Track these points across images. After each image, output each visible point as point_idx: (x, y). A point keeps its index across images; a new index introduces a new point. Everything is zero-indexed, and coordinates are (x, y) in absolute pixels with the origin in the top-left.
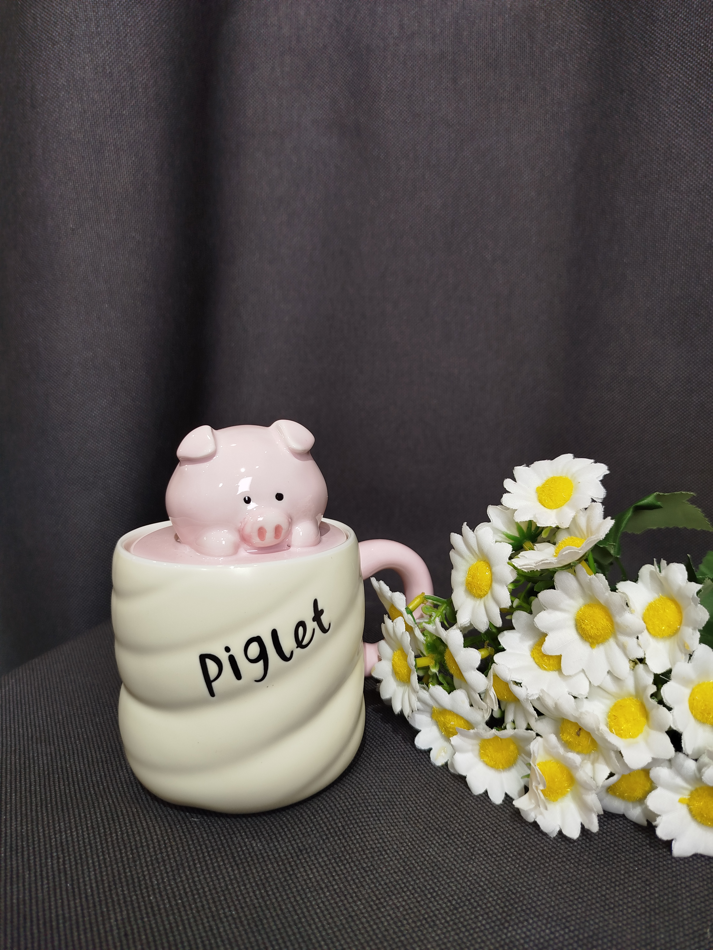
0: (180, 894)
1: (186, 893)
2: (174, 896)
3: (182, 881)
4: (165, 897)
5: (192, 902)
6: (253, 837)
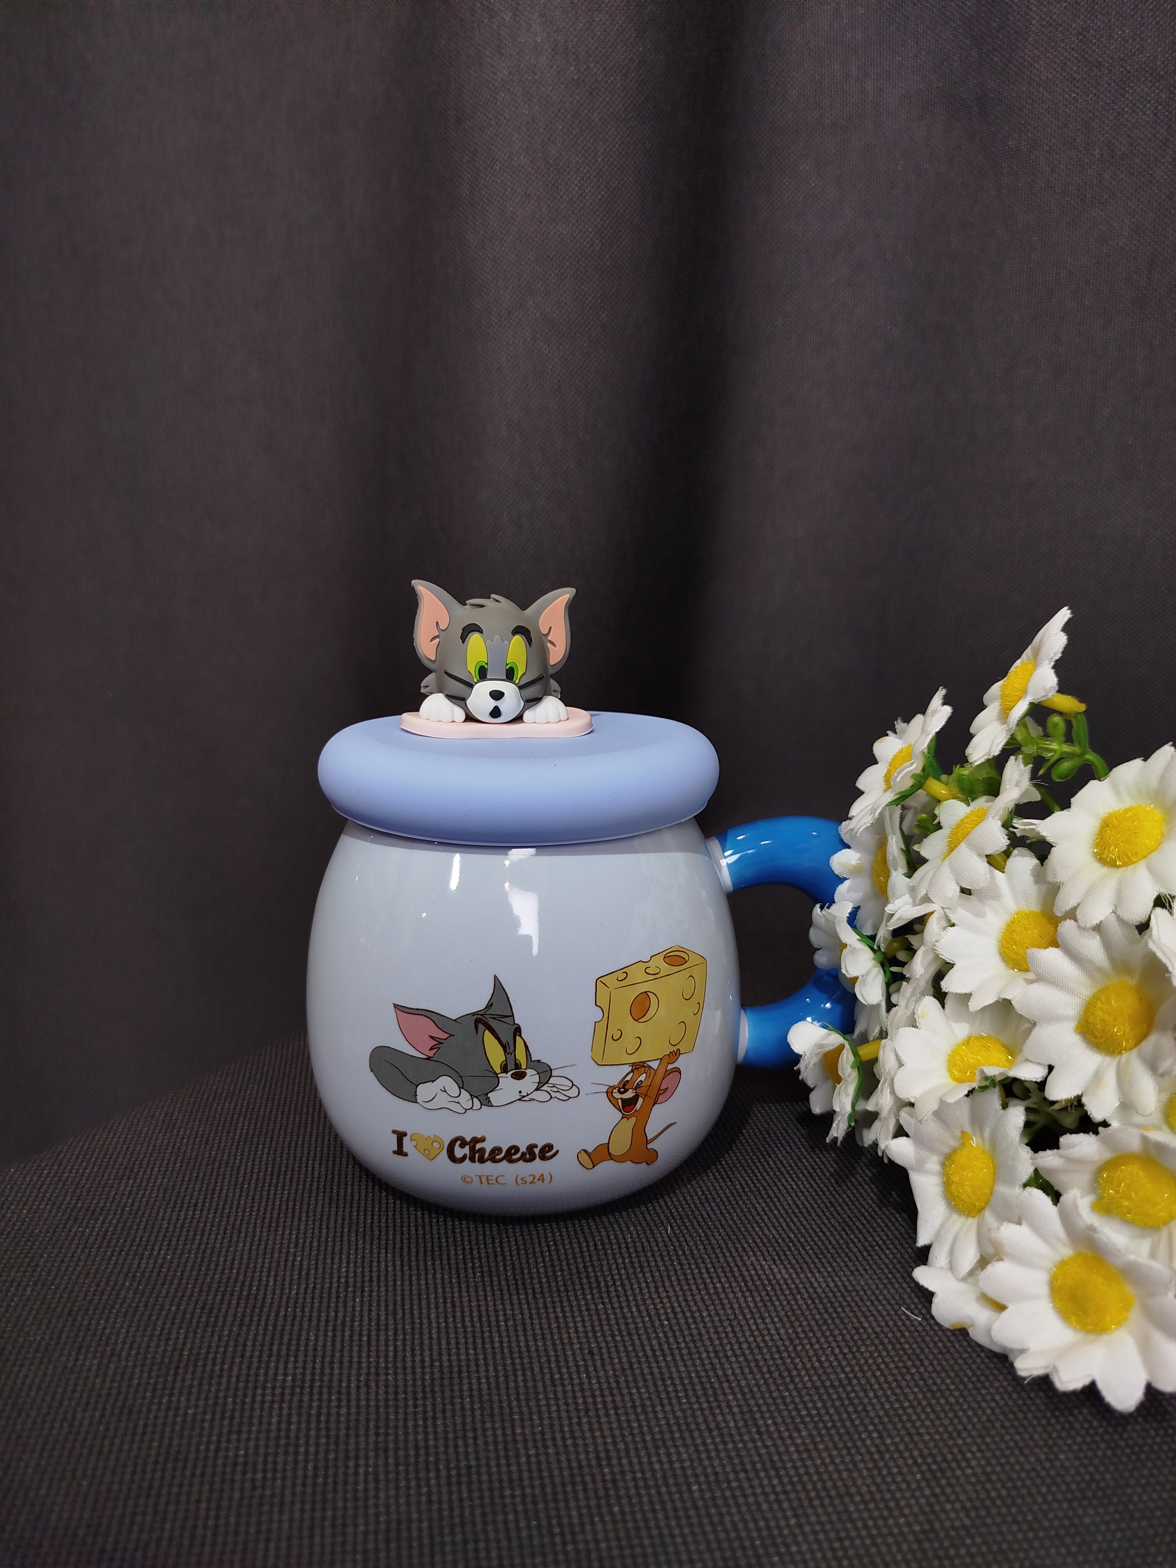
0: (666, 1313)
1: (675, 1314)
2: (659, 1315)
3: (668, 1297)
4: (645, 1314)
5: (684, 1327)
6: (774, 1261)
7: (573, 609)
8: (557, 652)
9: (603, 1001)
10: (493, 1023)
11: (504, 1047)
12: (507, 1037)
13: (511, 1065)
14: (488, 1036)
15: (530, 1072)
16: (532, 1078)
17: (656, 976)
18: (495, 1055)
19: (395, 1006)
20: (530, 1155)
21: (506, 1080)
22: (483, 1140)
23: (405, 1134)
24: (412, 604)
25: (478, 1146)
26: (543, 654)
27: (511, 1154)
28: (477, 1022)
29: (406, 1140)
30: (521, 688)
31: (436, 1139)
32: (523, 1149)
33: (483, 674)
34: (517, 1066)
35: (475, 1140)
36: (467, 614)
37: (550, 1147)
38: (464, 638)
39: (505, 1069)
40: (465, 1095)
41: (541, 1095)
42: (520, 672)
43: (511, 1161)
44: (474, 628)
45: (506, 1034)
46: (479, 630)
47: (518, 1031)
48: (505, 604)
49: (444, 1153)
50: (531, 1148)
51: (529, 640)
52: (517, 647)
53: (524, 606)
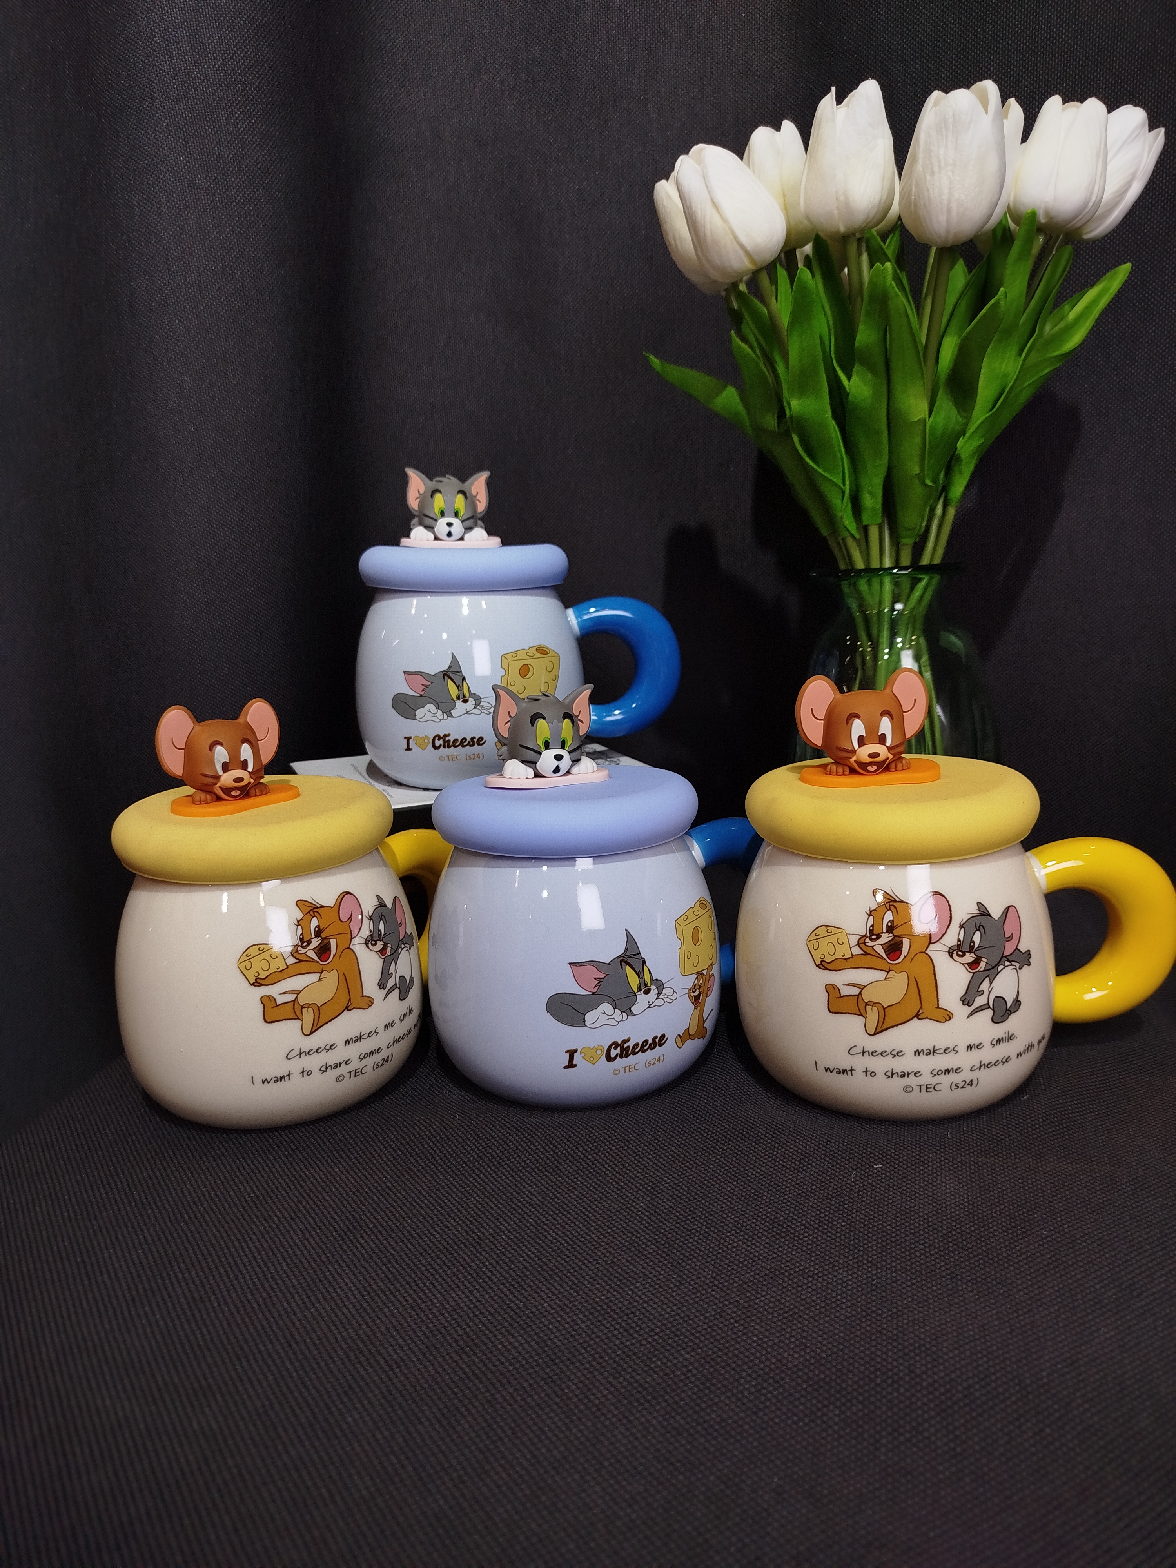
7: (489, 483)
8: (482, 505)
9: (505, 666)
10: (452, 675)
11: (458, 687)
12: (459, 682)
13: (461, 696)
14: (449, 681)
15: (470, 699)
16: (471, 702)
17: (532, 657)
18: (453, 691)
19: (404, 672)
20: (472, 743)
21: (459, 703)
22: (449, 735)
23: (410, 738)
24: (404, 481)
25: (447, 739)
26: (474, 507)
27: (463, 742)
28: (444, 675)
29: (411, 741)
30: (462, 521)
31: (427, 737)
32: (469, 740)
33: (442, 514)
34: (464, 696)
35: (445, 736)
36: (433, 484)
37: (481, 738)
38: (432, 496)
39: (458, 698)
40: (440, 712)
41: (476, 711)
42: (462, 512)
43: (464, 746)
44: (435, 491)
45: (458, 681)
46: (440, 492)
47: (464, 679)
48: (454, 480)
49: (430, 745)
50: (473, 738)
51: (466, 497)
52: (459, 502)
53: (463, 480)
